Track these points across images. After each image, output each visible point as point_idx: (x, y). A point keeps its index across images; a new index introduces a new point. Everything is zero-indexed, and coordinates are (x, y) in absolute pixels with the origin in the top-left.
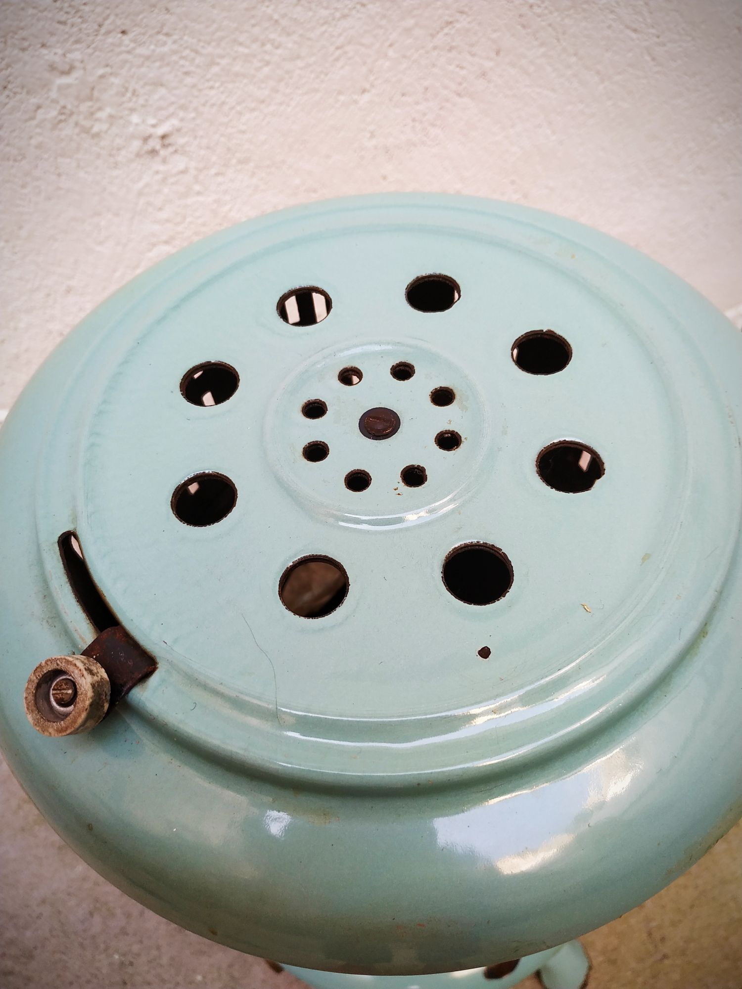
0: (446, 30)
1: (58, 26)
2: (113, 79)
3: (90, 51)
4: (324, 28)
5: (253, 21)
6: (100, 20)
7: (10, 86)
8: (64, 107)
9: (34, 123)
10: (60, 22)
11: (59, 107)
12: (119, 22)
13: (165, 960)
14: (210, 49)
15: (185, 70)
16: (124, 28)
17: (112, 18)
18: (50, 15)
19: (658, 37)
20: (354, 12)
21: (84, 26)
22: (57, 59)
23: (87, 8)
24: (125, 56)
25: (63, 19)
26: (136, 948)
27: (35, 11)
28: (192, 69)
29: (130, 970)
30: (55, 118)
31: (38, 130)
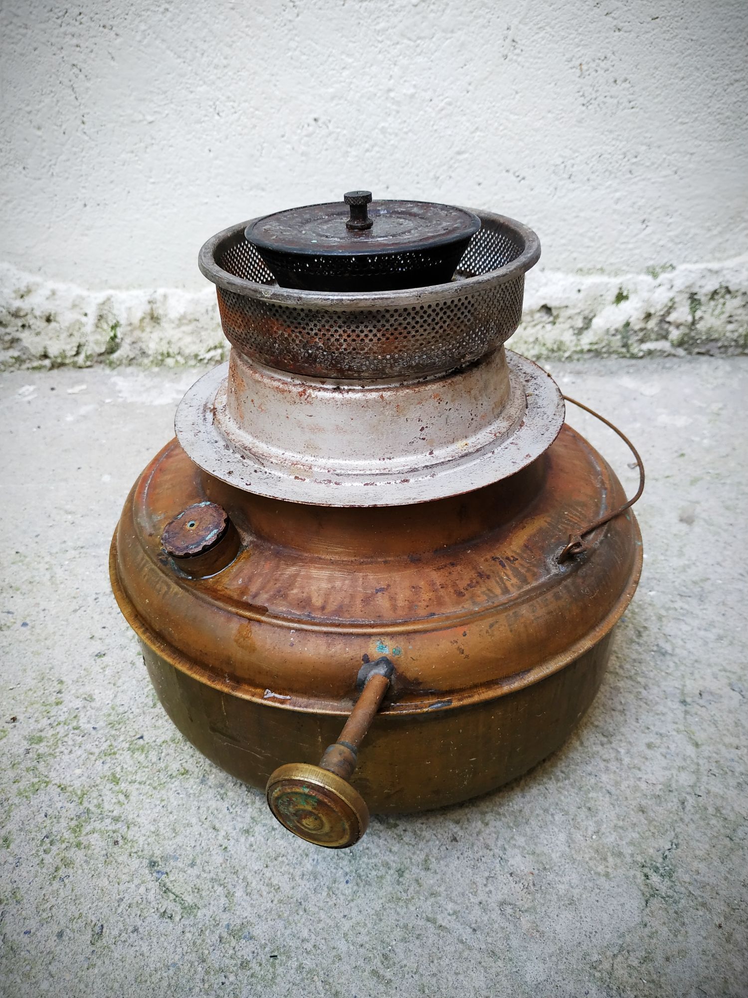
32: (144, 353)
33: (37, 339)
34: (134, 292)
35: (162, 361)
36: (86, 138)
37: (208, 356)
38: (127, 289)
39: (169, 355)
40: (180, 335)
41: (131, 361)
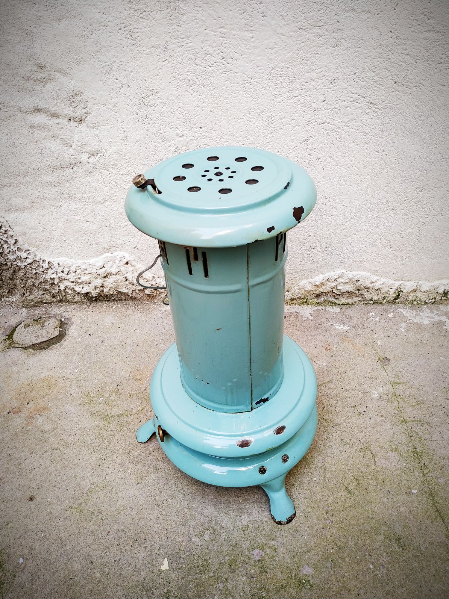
0: (305, 142)
1: (182, 123)
2: (194, 141)
3: (190, 132)
4: (263, 136)
5: (241, 130)
6: (195, 123)
7: (163, 138)
8: (178, 147)
9: (167, 150)
10: (183, 122)
11: (176, 147)
12: (200, 125)
13: (118, 462)
14: (226, 137)
15: (217, 142)
16: (201, 126)
17: (199, 123)
18: (181, 120)
19: (386, 155)
20: (274, 132)
21: (190, 124)
22: (179, 132)
23: (192, 119)
24: (200, 135)
25: (184, 121)
26: (108, 454)
27: (177, 118)
28: (220, 142)
29: (103, 461)
30: (174, 150)
31: (168, 153)
32: (407, 300)
33: (370, 295)
34: (410, 282)
35: (412, 302)
36: (417, 241)
37: (429, 301)
38: (408, 281)
39: (415, 300)
40: (422, 295)
41: (402, 303)
